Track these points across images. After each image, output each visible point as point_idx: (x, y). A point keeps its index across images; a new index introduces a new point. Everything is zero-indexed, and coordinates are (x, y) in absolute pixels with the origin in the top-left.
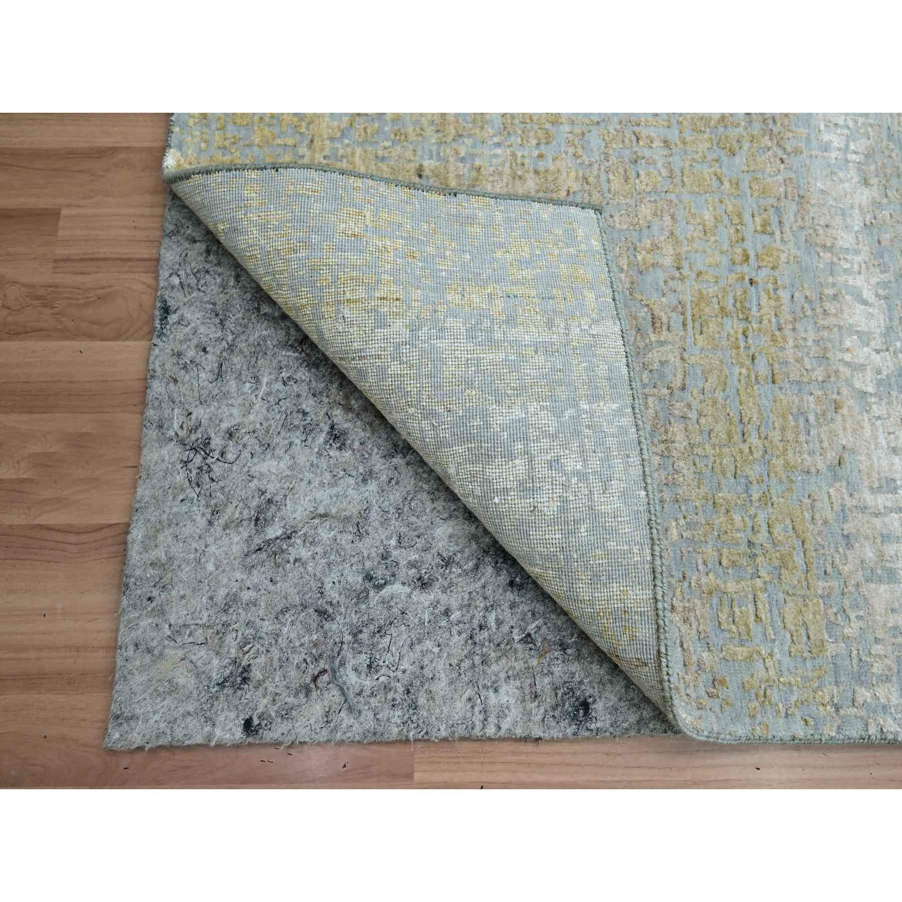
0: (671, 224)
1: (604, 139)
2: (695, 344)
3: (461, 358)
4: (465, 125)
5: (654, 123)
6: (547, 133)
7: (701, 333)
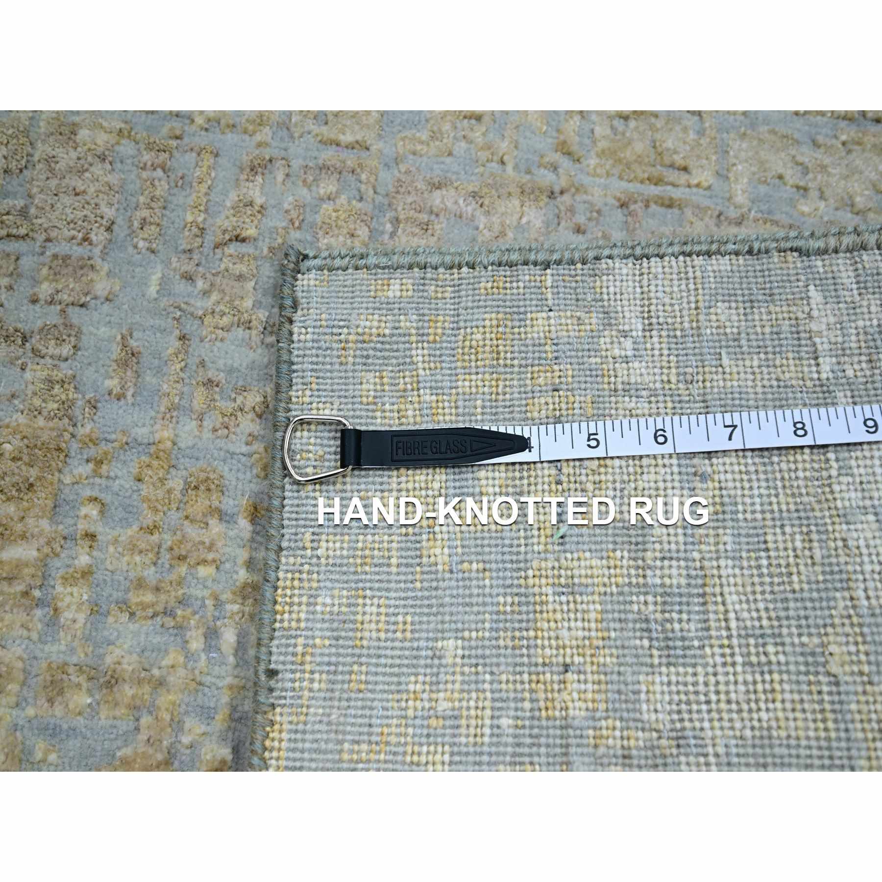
0: (452, 192)
1: (226, 329)
2: (709, 188)
3: (745, 683)
4: (143, 737)
5: (203, 188)
6: (196, 488)
7: (685, 169)
